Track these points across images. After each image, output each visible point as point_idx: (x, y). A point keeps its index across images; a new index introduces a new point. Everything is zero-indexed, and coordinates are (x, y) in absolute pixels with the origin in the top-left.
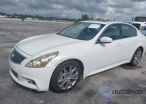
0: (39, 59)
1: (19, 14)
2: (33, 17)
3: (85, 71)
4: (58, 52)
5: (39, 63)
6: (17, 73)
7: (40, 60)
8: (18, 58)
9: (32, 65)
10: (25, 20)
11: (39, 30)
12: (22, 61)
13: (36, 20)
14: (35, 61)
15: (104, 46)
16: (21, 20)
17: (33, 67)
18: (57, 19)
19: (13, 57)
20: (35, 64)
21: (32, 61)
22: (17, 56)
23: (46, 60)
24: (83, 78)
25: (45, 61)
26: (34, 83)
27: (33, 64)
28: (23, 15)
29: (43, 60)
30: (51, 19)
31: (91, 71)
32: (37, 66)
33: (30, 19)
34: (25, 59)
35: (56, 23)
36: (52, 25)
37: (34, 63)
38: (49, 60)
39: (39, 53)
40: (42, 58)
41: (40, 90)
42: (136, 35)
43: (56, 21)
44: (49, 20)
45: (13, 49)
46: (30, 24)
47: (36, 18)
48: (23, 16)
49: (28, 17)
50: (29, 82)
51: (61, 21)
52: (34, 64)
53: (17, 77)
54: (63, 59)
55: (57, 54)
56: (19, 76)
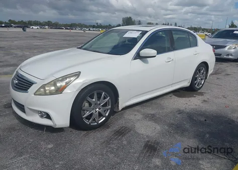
0: (53, 82)
1: (17, 21)
2: (41, 25)
3: (120, 99)
4: (80, 72)
5: (53, 88)
6: (24, 106)
7: (55, 85)
8: (24, 84)
9: (43, 92)
10: (28, 30)
11: (52, 46)
12: (29, 88)
13: (47, 30)
14: (48, 87)
15: (146, 62)
16: (21, 30)
17: (46, 94)
18: (82, 26)
19: (16, 84)
20: (49, 90)
21: (43, 86)
22: (21, 81)
23: (63, 84)
24: (118, 109)
25: (61, 86)
26: (48, 117)
27: (45, 90)
28: (24, 21)
29: (58, 85)
30: (72, 26)
31: (130, 99)
32: (51, 93)
33: (37, 27)
34: (34, 85)
35: (79, 33)
36: (73, 36)
37: (46, 88)
38: (67, 84)
39: (52, 75)
40: (58, 81)
41: (57, 127)
42: (196, 45)
43: (81, 30)
44: (68, 29)
45: (15, 73)
46: (37, 37)
47: (47, 27)
48: (25, 23)
49: (33, 26)
50: (42, 116)
51: (89, 30)
52: (47, 90)
53: (25, 112)
54: (87, 81)
55: (77, 75)
56: (26, 109)
